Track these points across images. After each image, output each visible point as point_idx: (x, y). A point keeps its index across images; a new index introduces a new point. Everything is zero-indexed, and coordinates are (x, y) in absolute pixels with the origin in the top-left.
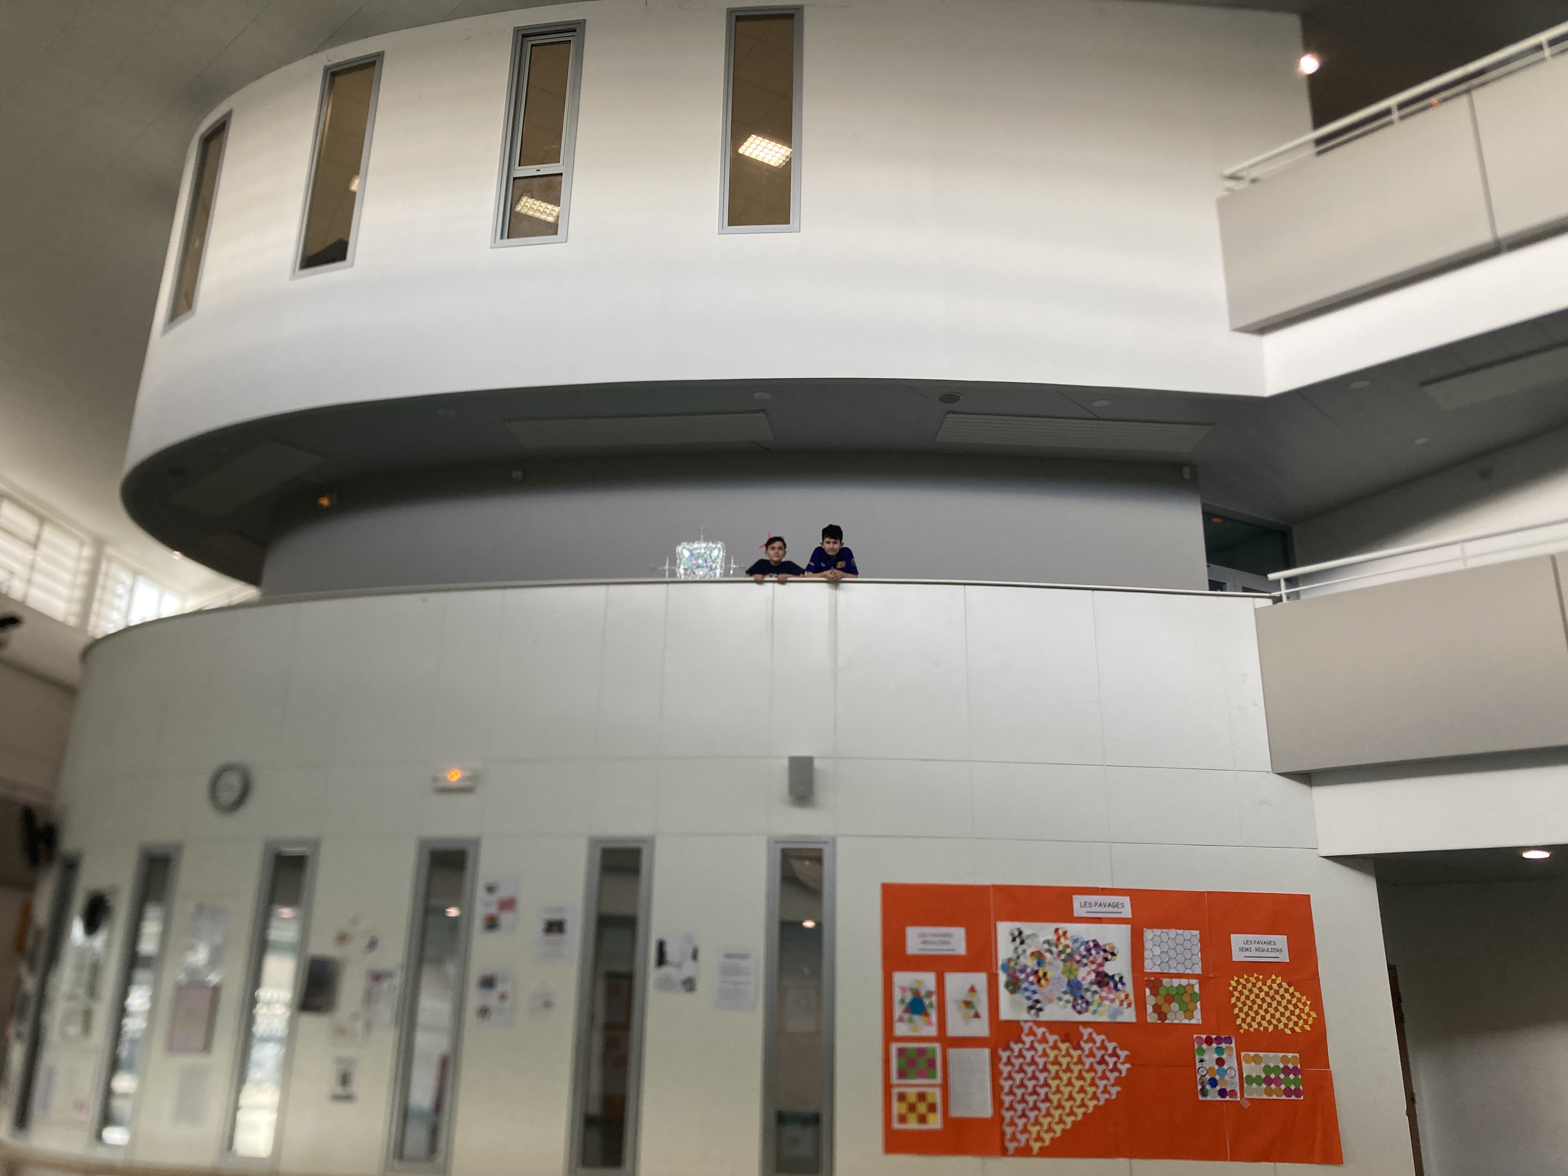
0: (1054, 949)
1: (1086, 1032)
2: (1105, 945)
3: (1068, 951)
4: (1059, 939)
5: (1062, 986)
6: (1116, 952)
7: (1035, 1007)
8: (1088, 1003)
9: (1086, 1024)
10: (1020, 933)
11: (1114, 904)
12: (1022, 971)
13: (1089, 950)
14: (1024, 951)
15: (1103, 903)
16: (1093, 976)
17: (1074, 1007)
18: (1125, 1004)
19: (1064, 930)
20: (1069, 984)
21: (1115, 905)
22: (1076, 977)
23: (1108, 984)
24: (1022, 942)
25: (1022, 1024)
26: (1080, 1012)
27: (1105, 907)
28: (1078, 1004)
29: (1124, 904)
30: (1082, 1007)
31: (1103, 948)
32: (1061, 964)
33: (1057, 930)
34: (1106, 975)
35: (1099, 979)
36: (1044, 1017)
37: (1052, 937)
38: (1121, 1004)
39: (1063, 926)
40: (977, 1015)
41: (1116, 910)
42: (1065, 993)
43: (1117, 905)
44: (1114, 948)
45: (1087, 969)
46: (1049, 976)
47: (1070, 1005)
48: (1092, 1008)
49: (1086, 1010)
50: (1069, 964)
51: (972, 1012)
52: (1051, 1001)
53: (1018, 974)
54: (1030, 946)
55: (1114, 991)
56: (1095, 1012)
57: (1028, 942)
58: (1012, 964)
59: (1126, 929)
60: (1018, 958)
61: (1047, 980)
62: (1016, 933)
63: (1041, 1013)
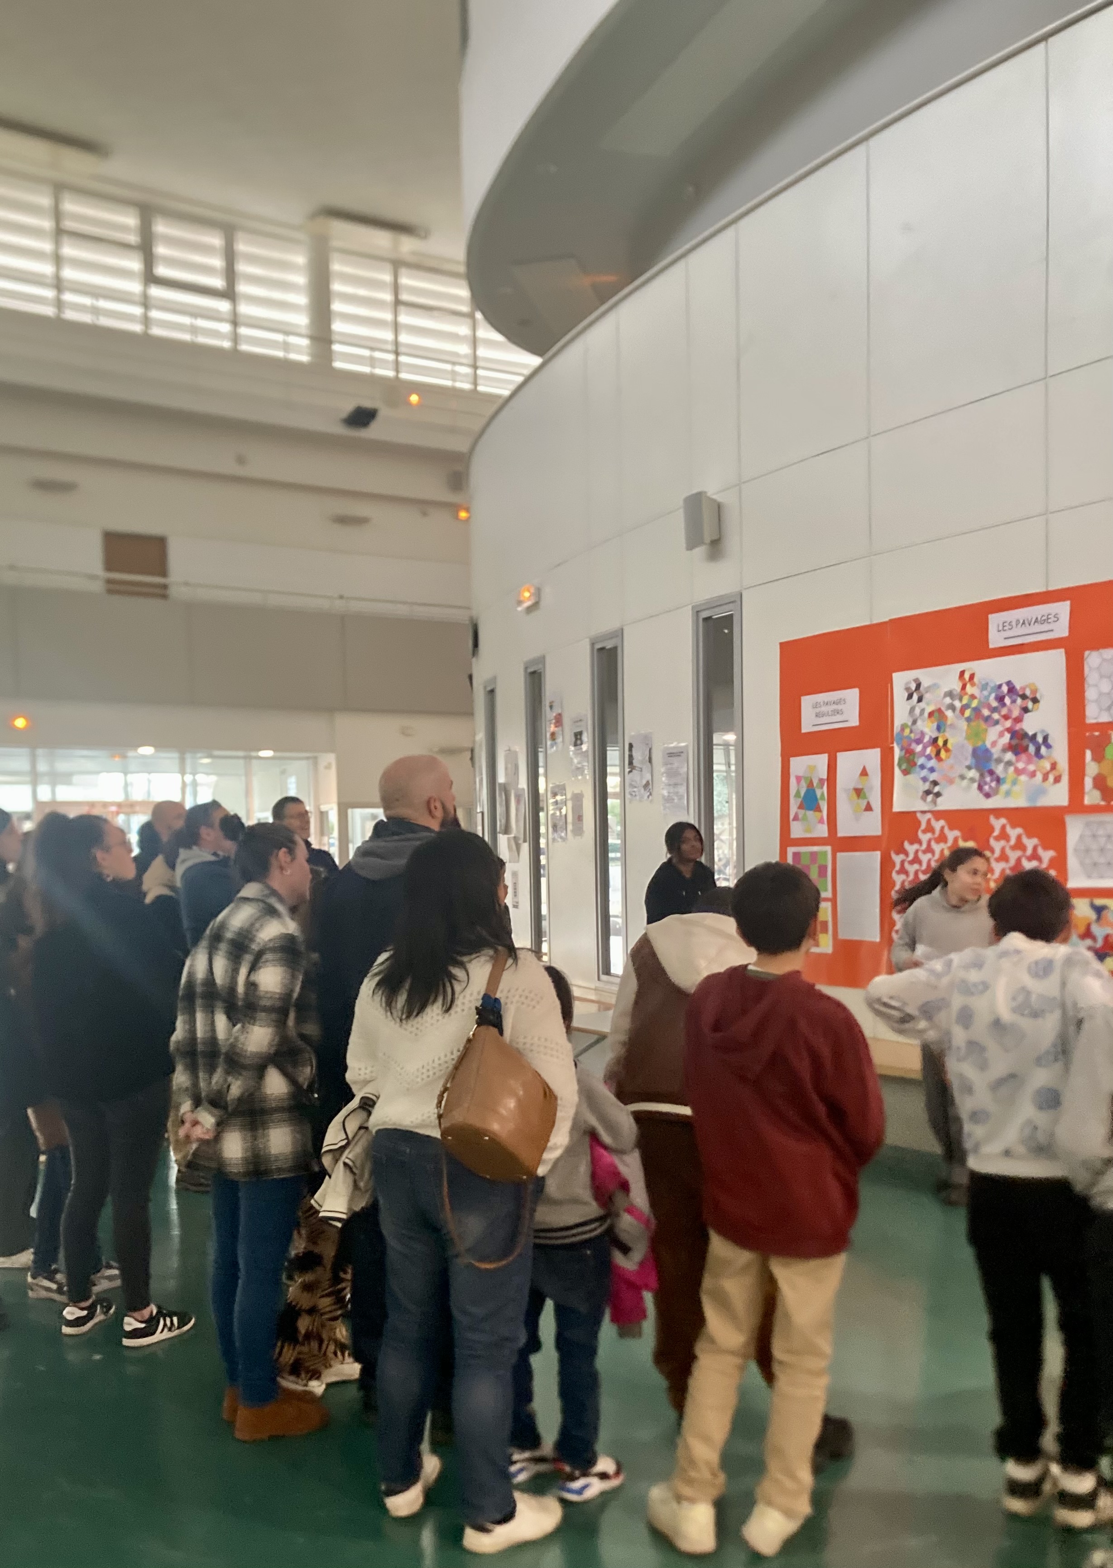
0: (958, 704)
1: (998, 824)
2: (1024, 689)
3: (975, 704)
4: (964, 687)
5: (966, 759)
6: (1038, 696)
7: (932, 792)
8: (998, 780)
9: (998, 812)
10: (918, 686)
11: (1043, 618)
12: (918, 741)
13: (1001, 699)
14: (923, 711)
15: (1028, 619)
16: (1007, 736)
17: (980, 788)
18: (1051, 778)
19: (971, 672)
20: (975, 752)
21: (1045, 620)
22: (984, 742)
23: (1026, 749)
24: (920, 700)
25: (919, 815)
26: (987, 796)
27: (1030, 625)
28: (986, 783)
29: (1058, 616)
30: (990, 787)
31: (1021, 693)
32: (963, 725)
33: (962, 673)
34: (1025, 735)
35: (1014, 742)
36: (943, 804)
37: (957, 686)
38: (1045, 778)
39: (970, 666)
40: (869, 808)
41: (1045, 627)
42: (969, 768)
43: (1048, 619)
44: (1034, 691)
45: (999, 728)
46: (949, 745)
47: (976, 785)
48: (1004, 788)
49: (996, 791)
50: (973, 724)
51: (863, 804)
52: (951, 781)
53: (914, 746)
54: (928, 704)
55: (1035, 759)
56: (1008, 793)
57: (927, 696)
58: (907, 731)
59: (1058, 657)
60: (914, 722)
61: (947, 750)
62: (913, 686)
63: (939, 800)
